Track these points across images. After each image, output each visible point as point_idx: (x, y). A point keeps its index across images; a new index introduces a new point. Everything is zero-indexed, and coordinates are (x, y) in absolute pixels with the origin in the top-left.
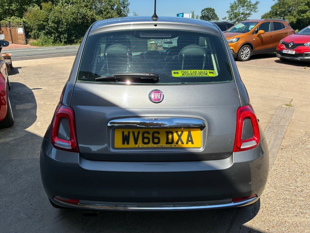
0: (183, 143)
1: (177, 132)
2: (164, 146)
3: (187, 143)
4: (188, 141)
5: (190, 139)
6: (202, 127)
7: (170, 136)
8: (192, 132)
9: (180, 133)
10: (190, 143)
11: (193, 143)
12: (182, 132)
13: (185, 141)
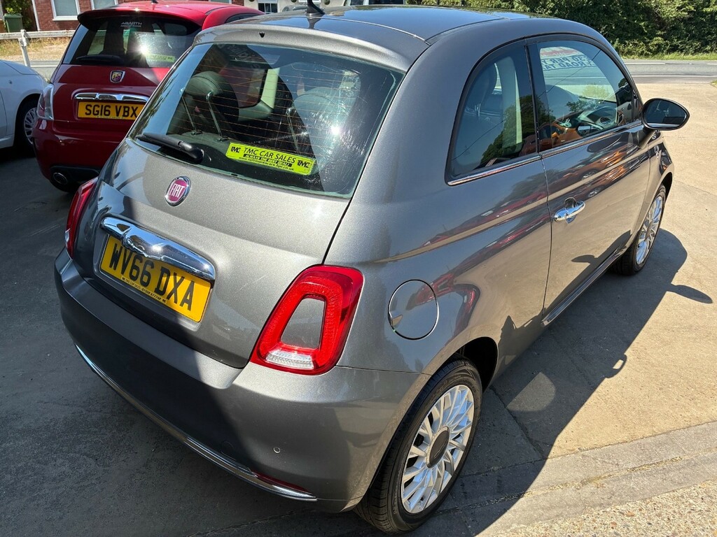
0: (176, 302)
1: (175, 275)
2: (150, 295)
3: (182, 305)
4: (185, 300)
5: (188, 298)
6: (212, 283)
7: (164, 279)
8: (196, 285)
9: (178, 278)
10: (186, 305)
11: (189, 308)
12: (183, 278)
13: (180, 299)
